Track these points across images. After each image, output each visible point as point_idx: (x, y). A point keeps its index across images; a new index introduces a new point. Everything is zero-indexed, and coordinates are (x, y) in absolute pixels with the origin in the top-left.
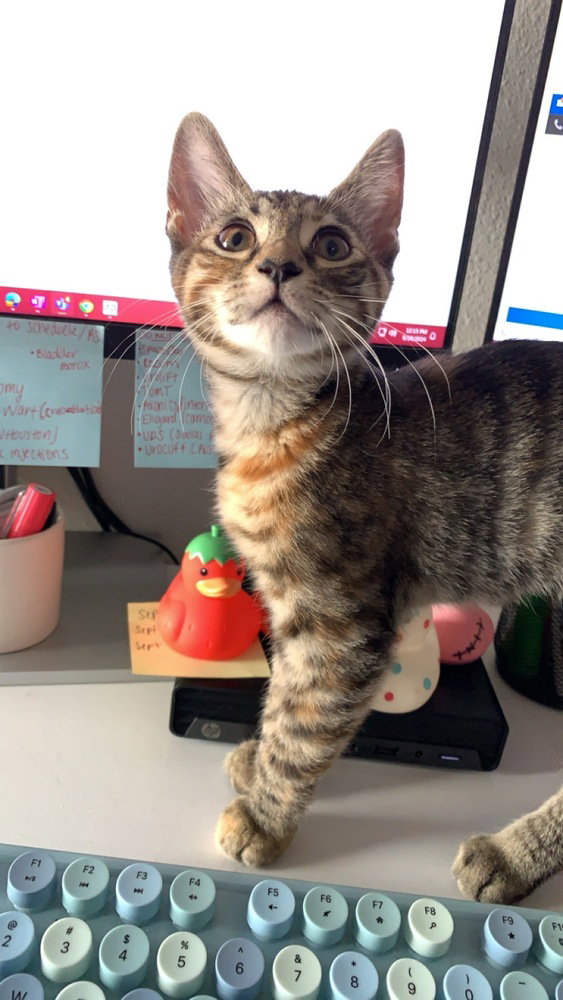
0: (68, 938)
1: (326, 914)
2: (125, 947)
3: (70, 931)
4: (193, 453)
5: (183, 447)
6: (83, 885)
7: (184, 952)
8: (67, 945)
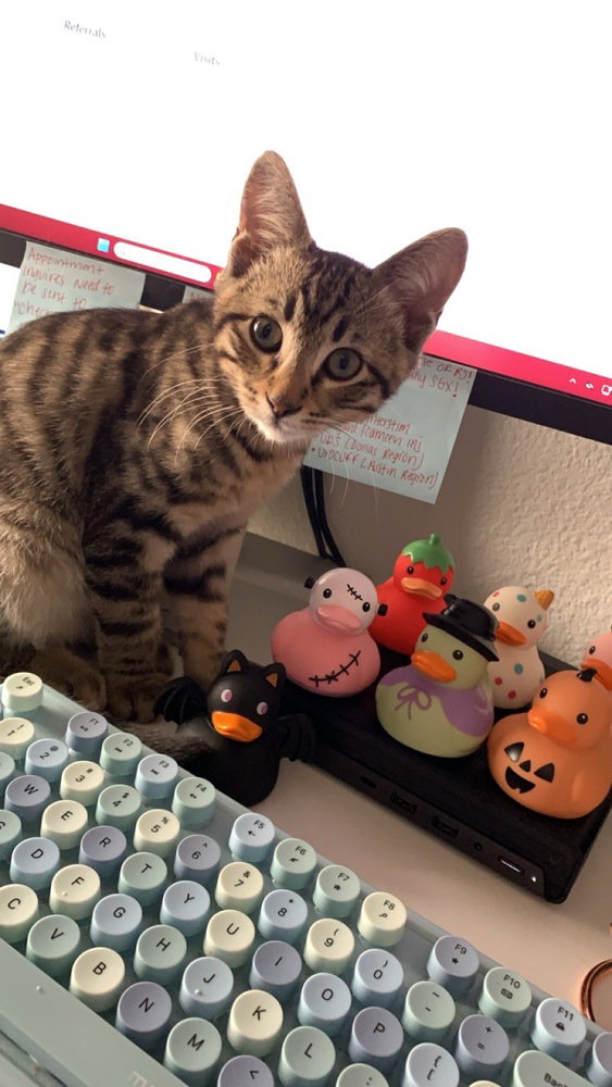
0: (86, 774)
1: (293, 860)
2: (121, 799)
3: (90, 771)
4: (362, 466)
5: (354, 459)
6: (118, 750)
7: (161, 824)
8: (83, 778)
